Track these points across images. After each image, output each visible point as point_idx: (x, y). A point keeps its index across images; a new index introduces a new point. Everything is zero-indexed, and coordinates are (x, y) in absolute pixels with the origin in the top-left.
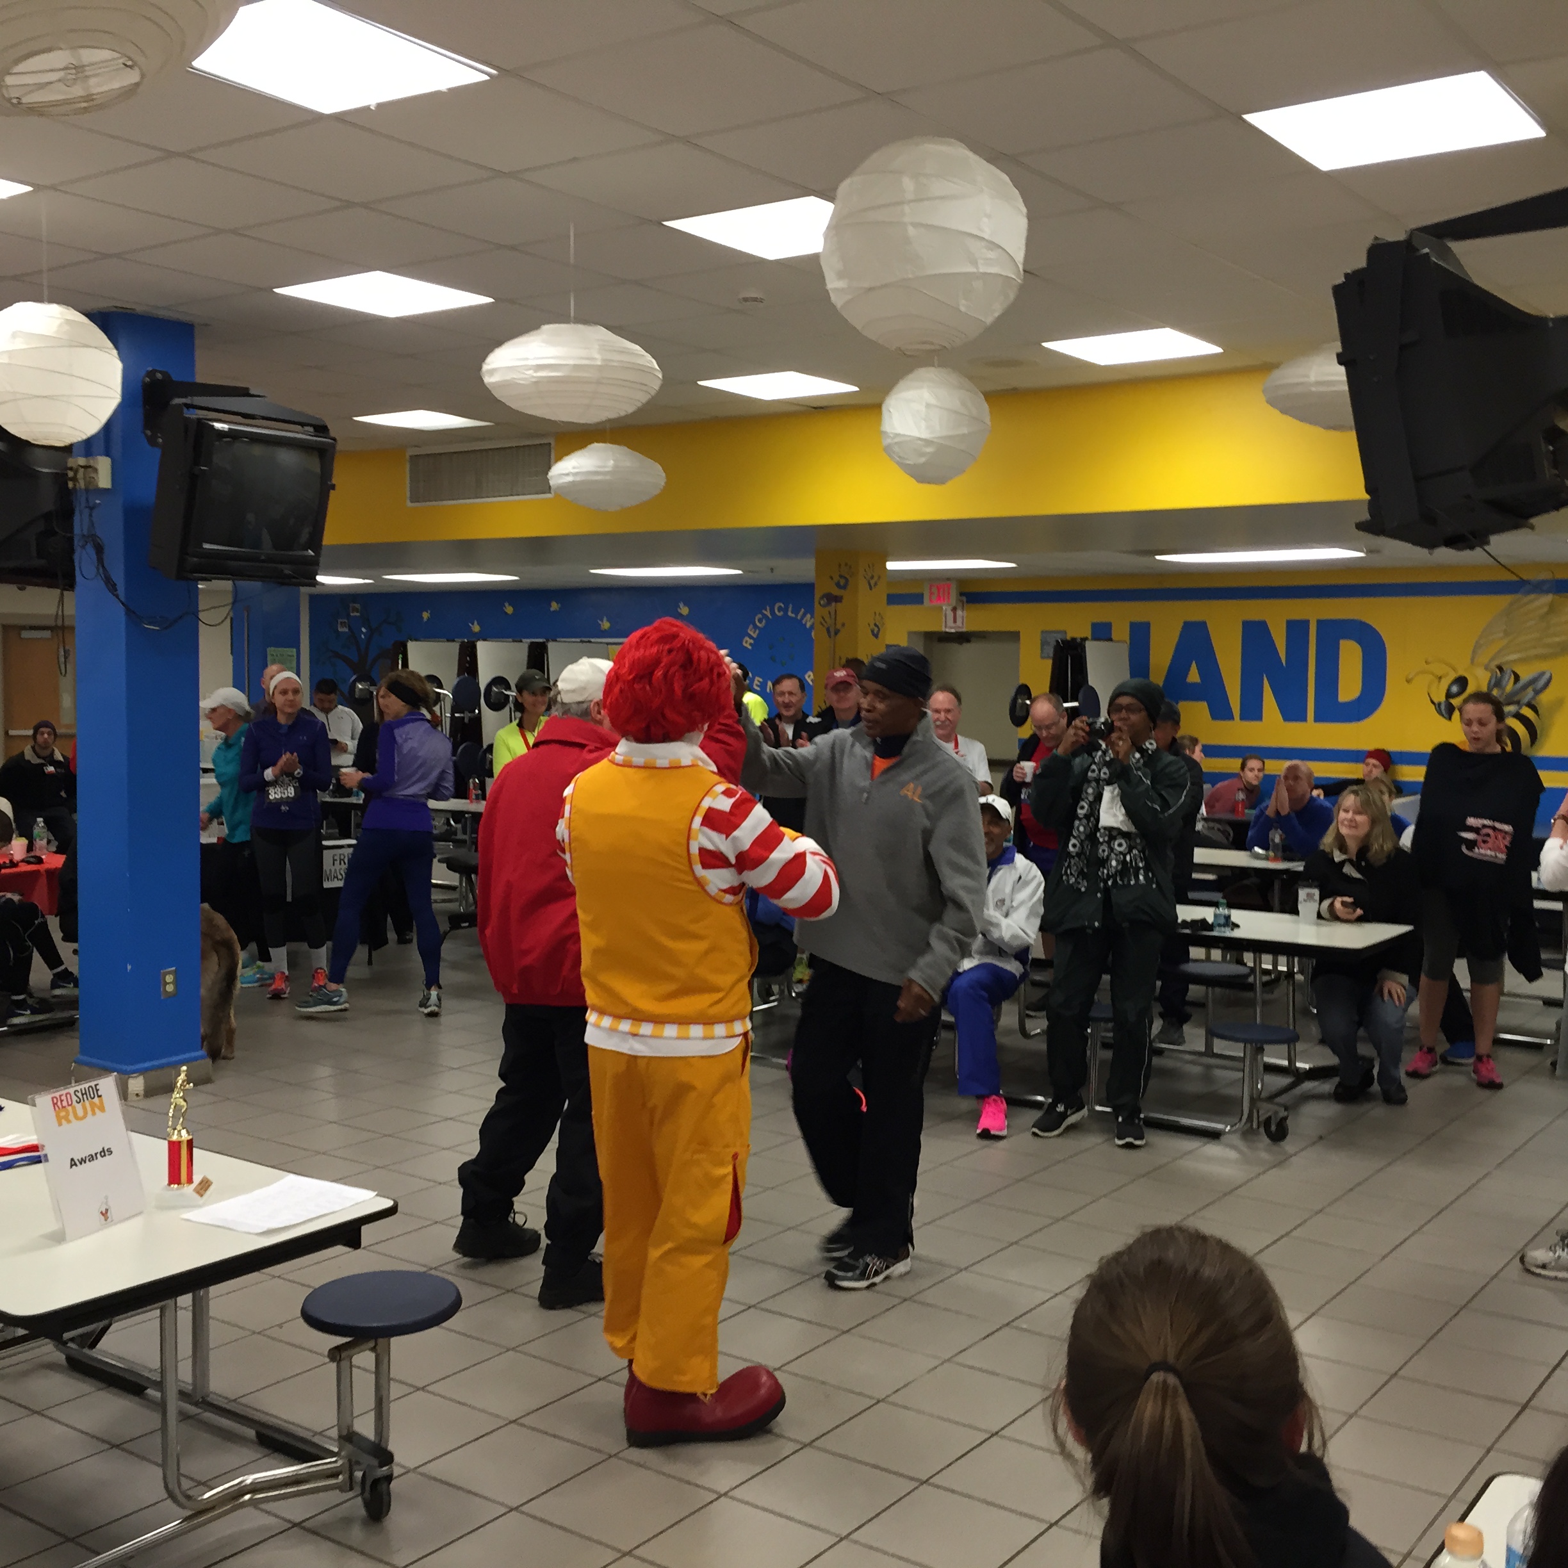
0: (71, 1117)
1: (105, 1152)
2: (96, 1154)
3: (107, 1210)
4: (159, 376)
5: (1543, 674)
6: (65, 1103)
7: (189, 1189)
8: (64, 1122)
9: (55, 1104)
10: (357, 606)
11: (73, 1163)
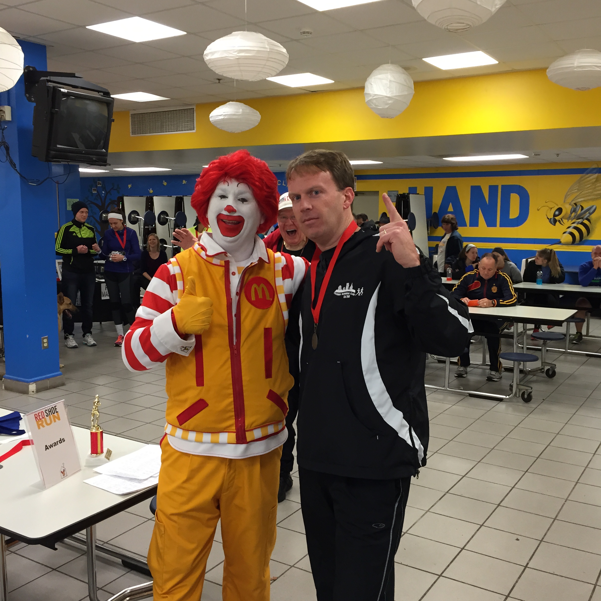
0: (44, 424)
1: (62, 441)
2: (57, 442)
3: (64, 470)
4: (31, 69)
5: (593, 206)
6: (41, 417)
7: (103, 456)
8: (41, 426)
9: (36, 418)
10: (100, 182)
11: (47, 448)
